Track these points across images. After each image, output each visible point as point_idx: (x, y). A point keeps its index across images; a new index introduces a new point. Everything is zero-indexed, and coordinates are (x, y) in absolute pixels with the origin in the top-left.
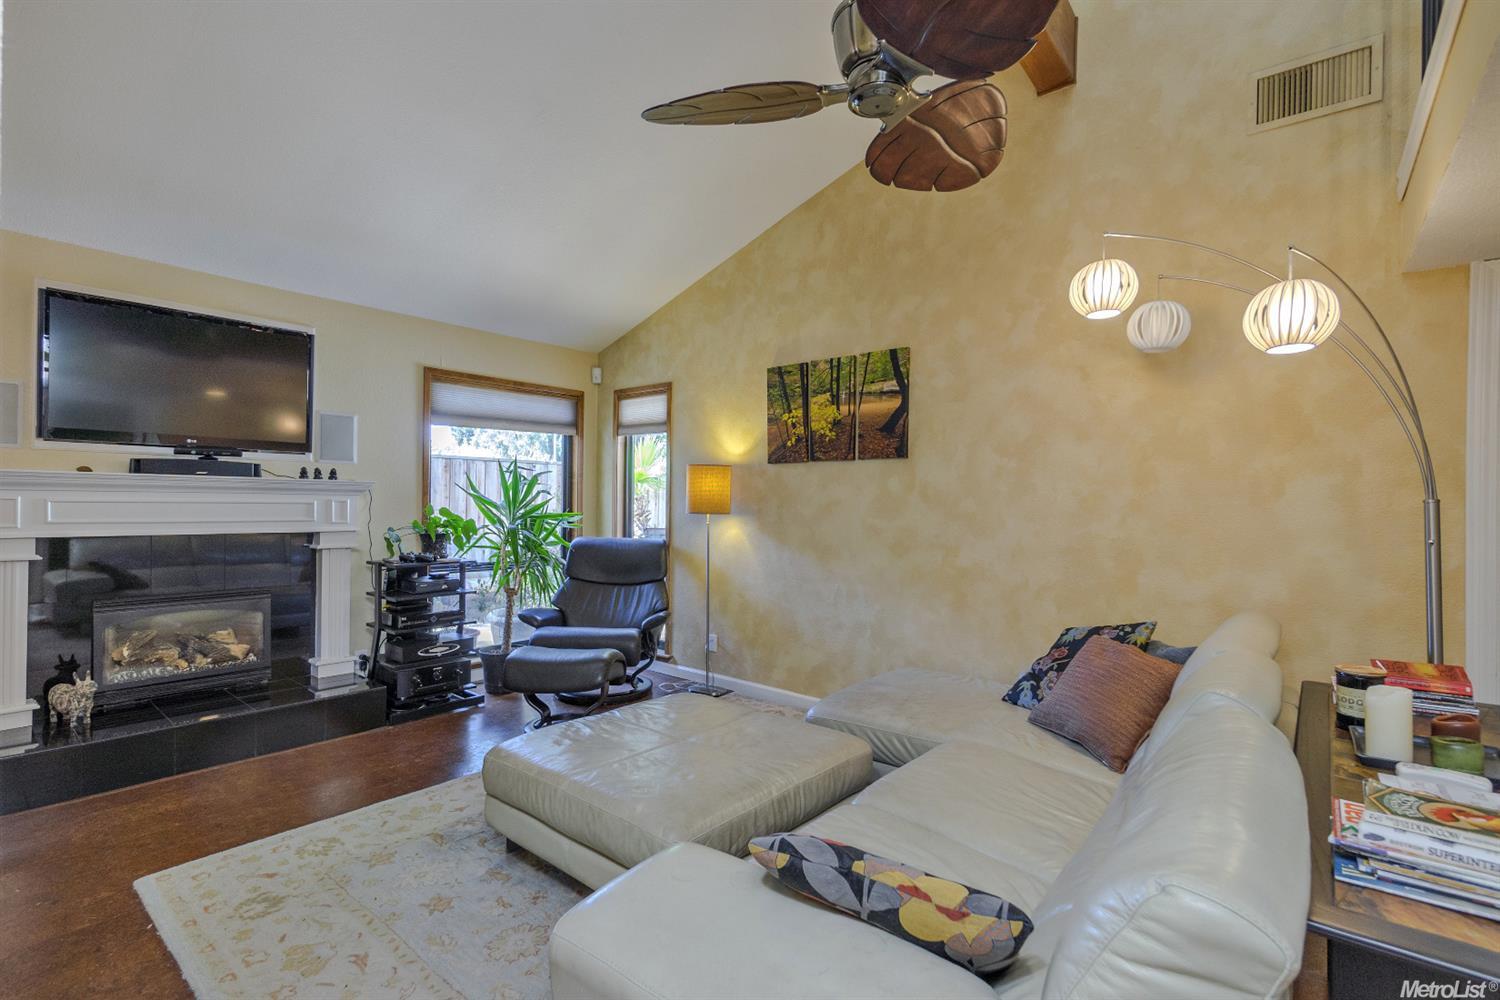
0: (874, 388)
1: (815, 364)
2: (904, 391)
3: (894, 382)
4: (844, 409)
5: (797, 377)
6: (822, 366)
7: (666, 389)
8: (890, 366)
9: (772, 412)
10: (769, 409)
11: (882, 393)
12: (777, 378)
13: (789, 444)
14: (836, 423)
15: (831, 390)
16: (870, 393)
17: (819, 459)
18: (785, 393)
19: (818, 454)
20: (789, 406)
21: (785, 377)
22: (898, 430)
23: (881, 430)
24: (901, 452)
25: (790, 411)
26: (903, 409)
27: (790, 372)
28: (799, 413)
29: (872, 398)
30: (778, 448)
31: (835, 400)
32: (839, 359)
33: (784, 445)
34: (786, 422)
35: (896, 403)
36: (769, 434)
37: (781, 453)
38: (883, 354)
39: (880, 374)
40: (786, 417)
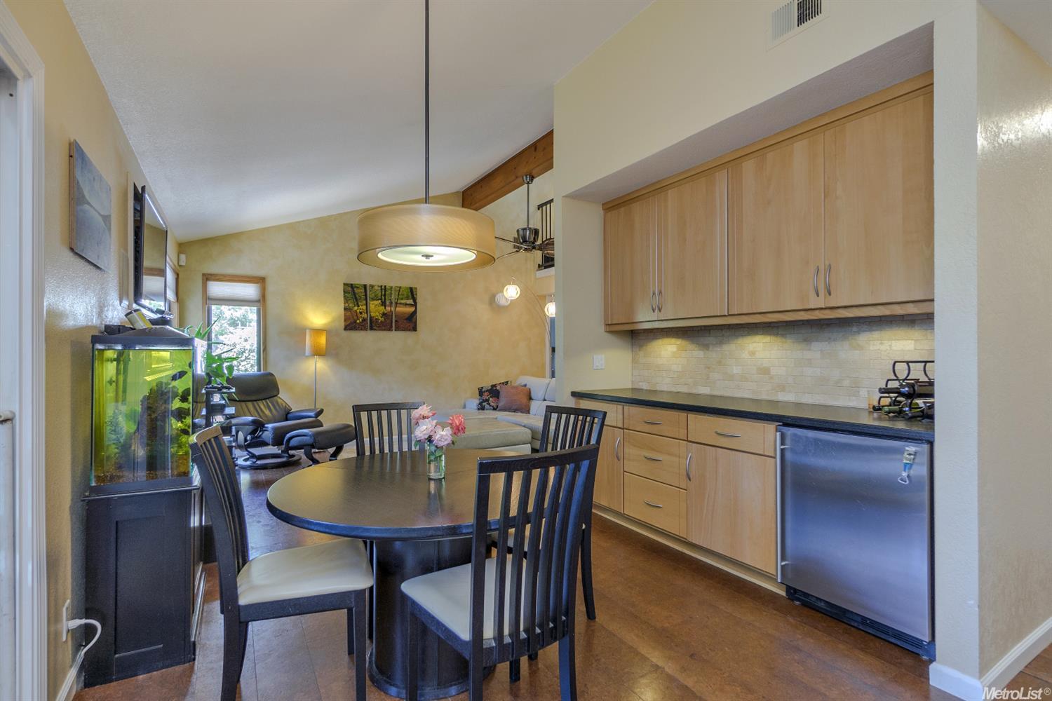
0: (403, 301)
1: (372, 286)
2: (415, 305)
3: (412, 301)
4: (388, 309)
5: (363, 291)
6: (376, 288)
7: (261, 281)
8: (410, 294)
9: (347, 305)
10: (345, 303)
11: (406, 304)
12: (350, 289)
13: (358, 321)
14: (384, 314)
15: (381, 299)
16: (400, 304)
17: (375, 330)
18: (356, 298)
19: (374, 328)
20: (358, 304)
21: (355, 289)
22: (414, 320)
23: (407, 319)
24: (415, 329)
25: (358, 306)
26: (415, 312)
27: (358, 287)
28: (364, 307)
29: (401, 306)
30: (351, 323)
31: (384, 304)
32: (385, 286)
33: (355, 322)
34: (356, 311)
35: (412, 309)
36: (345, 315)
37: (352, 324)
38: (407, 288)
39: (405, 296)
40: (356, 308)
